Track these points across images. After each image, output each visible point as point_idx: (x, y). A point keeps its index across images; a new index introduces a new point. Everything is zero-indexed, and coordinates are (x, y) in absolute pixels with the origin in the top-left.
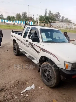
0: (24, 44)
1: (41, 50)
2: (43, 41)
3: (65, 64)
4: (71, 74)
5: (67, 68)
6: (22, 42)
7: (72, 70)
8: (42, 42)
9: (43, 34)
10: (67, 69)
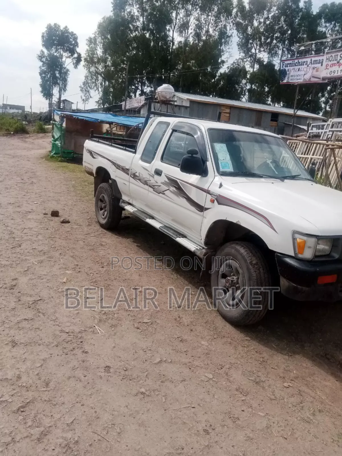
0: (146, 183)
1: (213, 201)
2: (221, 169)
3: (294, 239)
4: (312, 269)
5: (302, 254)
6: (134, 176)
7: (316, 259)
8: (216, 174)
9: (221, 149)
10: (300, 256)
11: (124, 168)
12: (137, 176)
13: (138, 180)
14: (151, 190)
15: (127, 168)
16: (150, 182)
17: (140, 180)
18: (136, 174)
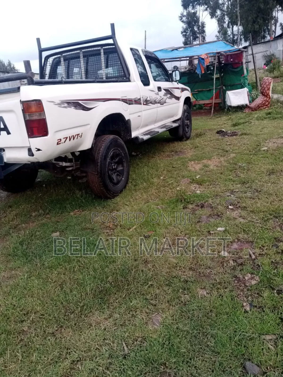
0: (155, 102)
11: (136, 100)
12: (149, 101)
13: (150, 104)
14: (159, 105)
15: (139, 98)
16: (157, 99)
17: (151, 103)
18: (147, 99)
